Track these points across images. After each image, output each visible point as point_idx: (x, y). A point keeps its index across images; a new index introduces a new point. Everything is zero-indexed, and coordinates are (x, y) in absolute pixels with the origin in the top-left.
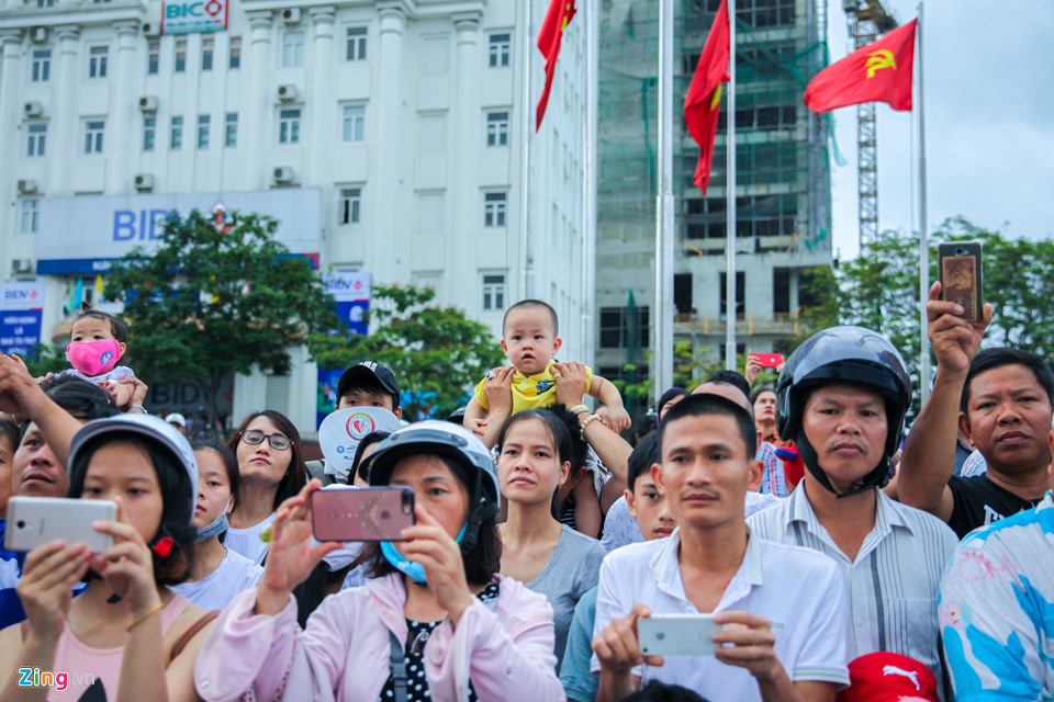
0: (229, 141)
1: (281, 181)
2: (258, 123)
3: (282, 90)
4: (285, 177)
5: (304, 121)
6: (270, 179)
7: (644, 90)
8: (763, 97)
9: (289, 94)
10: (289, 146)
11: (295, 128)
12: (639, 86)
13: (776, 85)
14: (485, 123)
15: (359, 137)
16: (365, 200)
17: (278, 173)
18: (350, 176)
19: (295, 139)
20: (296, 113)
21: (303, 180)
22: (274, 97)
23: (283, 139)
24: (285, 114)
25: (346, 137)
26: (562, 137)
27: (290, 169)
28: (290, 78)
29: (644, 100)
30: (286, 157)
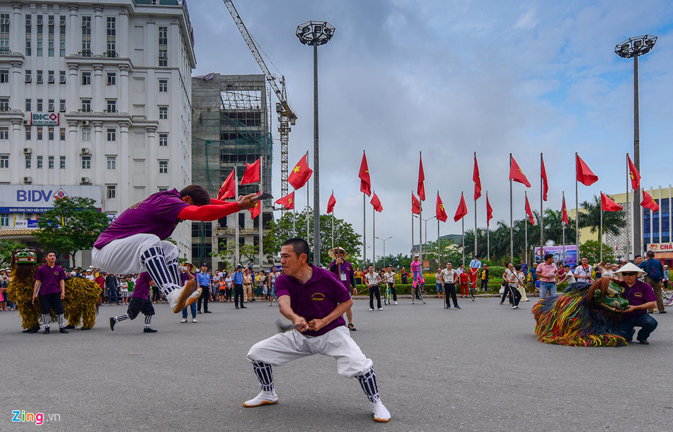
0: (62, 166)
1: (84, 182)
2: (74, 161)
3: (84, 150)
4: (86, 181)
5: (92, 161)
6: (81, 181)
7: (206, 145)
8: (250, 150)
9: (86, 151)
10: (86, 170)
11: (89, 163)
12: (204, 143)
13: (254, 146)
14: (159, 165)
15: (114, 168)
16: (117, 189)
17: (83, 179)
18: (111, 181)
19: (89, 167)
20: (89, 158)
21: (93, 182)
22: (81, 152)
23: (84, 167)
24: (83, 158)
25: (109, 168)
26: (184, 169)
27: (88, 178)
28: (86, 145)
29: (206, 148)
30: (86, 174)
